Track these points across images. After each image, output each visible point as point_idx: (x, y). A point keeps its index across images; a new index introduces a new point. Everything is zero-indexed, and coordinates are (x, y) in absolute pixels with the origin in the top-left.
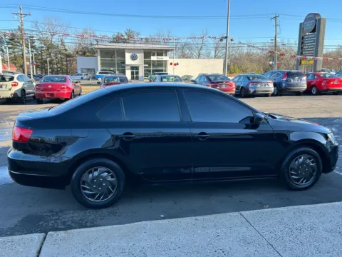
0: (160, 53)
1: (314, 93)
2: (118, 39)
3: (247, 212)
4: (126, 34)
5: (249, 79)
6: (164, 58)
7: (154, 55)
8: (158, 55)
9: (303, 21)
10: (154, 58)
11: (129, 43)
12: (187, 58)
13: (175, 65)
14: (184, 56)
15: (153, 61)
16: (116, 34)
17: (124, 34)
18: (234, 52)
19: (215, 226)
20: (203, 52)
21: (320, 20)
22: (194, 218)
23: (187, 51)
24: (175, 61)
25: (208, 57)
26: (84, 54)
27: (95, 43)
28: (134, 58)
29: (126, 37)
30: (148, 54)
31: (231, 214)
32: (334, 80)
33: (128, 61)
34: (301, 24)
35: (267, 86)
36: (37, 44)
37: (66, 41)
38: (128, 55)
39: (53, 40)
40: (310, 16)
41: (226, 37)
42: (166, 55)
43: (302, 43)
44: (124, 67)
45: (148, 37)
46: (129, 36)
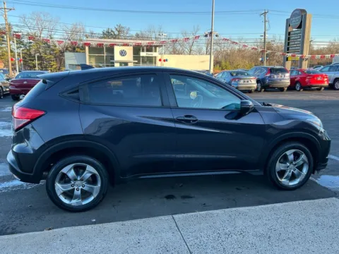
0: (149, 49)
1: (298, 89)
2: (108, 34)
3: (180, 216)
4: (116, 29)
5: (232, 75)
6: (154, 54)
7: (143, 51)
9: (289, 17)
10: (143, 54)
11: (119, 39)
12: (179, 54)
13: (164, 61)
14: (175, 52)
15: (143, 57)
16: (106, 30)
17: (114, 30)
18: (226, 49)
19: (140, 231)
20: (194, 48)
21: (306, 15)
22: (121, 223)
23: (178, 47)
24: (165, 57)
25: (200, 53)
26: (74, 50)
27: (85, 38)
28: (123, 53)
29: (116, 33)
30: (137, 50)
31: (162, 217)
32: (317, 76)
33: (117, 57)
34: (287, 20)
35: (250, 82)
36: (26, 40)
37: (55, 36)
38: (117, 50)
39: (42, 35)
40: (297, 12)
42: (156, 51)
43: (289, 39)
44: (113, 63)
45: (139, 33)
46: (119, 31)
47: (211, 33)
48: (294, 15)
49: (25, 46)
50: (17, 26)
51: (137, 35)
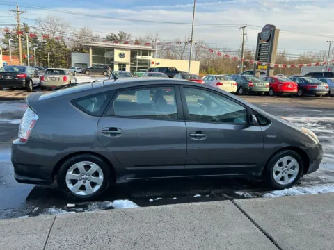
0: (145, 53)
4: (119, 35)
6: (148, 58)
7: (139, 54)
8: (143, 55)
9: (261, 31)
10: (139, 57)
11: (120, 43)
15: (139, 60)
16: (110, 35)
17: (117, 35)
20: (185, 54)
21: (274, 30)
23: (172, 53)
24: (158, 61)
26: (81, 51)
28: (122, 56)
29: (119, 38)
30: (134, 53)
33: (117, 59)
34: (259, 34)
36: (40, 40)
37: (65, 38)
40: (267, 27)
42: (150, 55)
43: (260, 50)
44: (113, 63)
45: (138, 39)
46: (121, 37)
47: (191, 41)
48: (264, 29)
49: (40, 45)
50: (34, 28)
51: (137, 41)
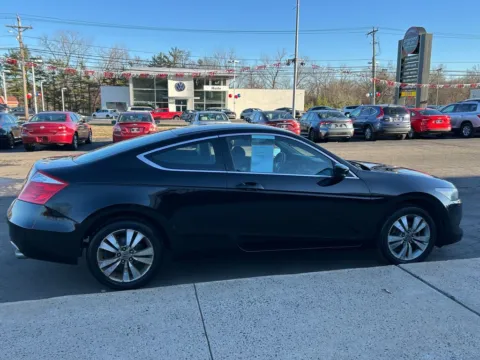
0: (216, 80)
2: (159, 62)
4: (171, 54)
5: (320, 117)
6: (222, 88)
7: (208, 84)
8: (213, 84)
9: (402, 38)
10: (207, 88)
11: (175, 67)
12: (257, 88)
13: (236, 97)
14: (252, 85)
15: (208, 92)
16: (157, 56)
17: (168, 55)
20: (279, 79)
21: (424, 36)
23: (257, 79)
24: (237, 91)
25: (286, 86)
26: (113, 82)
27: (128, 67)
28: (180, 88)
29: (171, 59)
30: (199, 83)
32: (436, 118)
33: (172, 92)
34: (400, 42)
36: (46, 69)
37: (87, 65)
38: (172, 84)
39: (70, 63)
40: (412, 31)
41: (294, 61)
42: (225, 84)
43: (402, 68)
44: (167, 100)
45: (202, 59)
46: (175, 57)
48: (408, 34)
49: (46, 76)
50: (36, 50)
51: (200, 62)
